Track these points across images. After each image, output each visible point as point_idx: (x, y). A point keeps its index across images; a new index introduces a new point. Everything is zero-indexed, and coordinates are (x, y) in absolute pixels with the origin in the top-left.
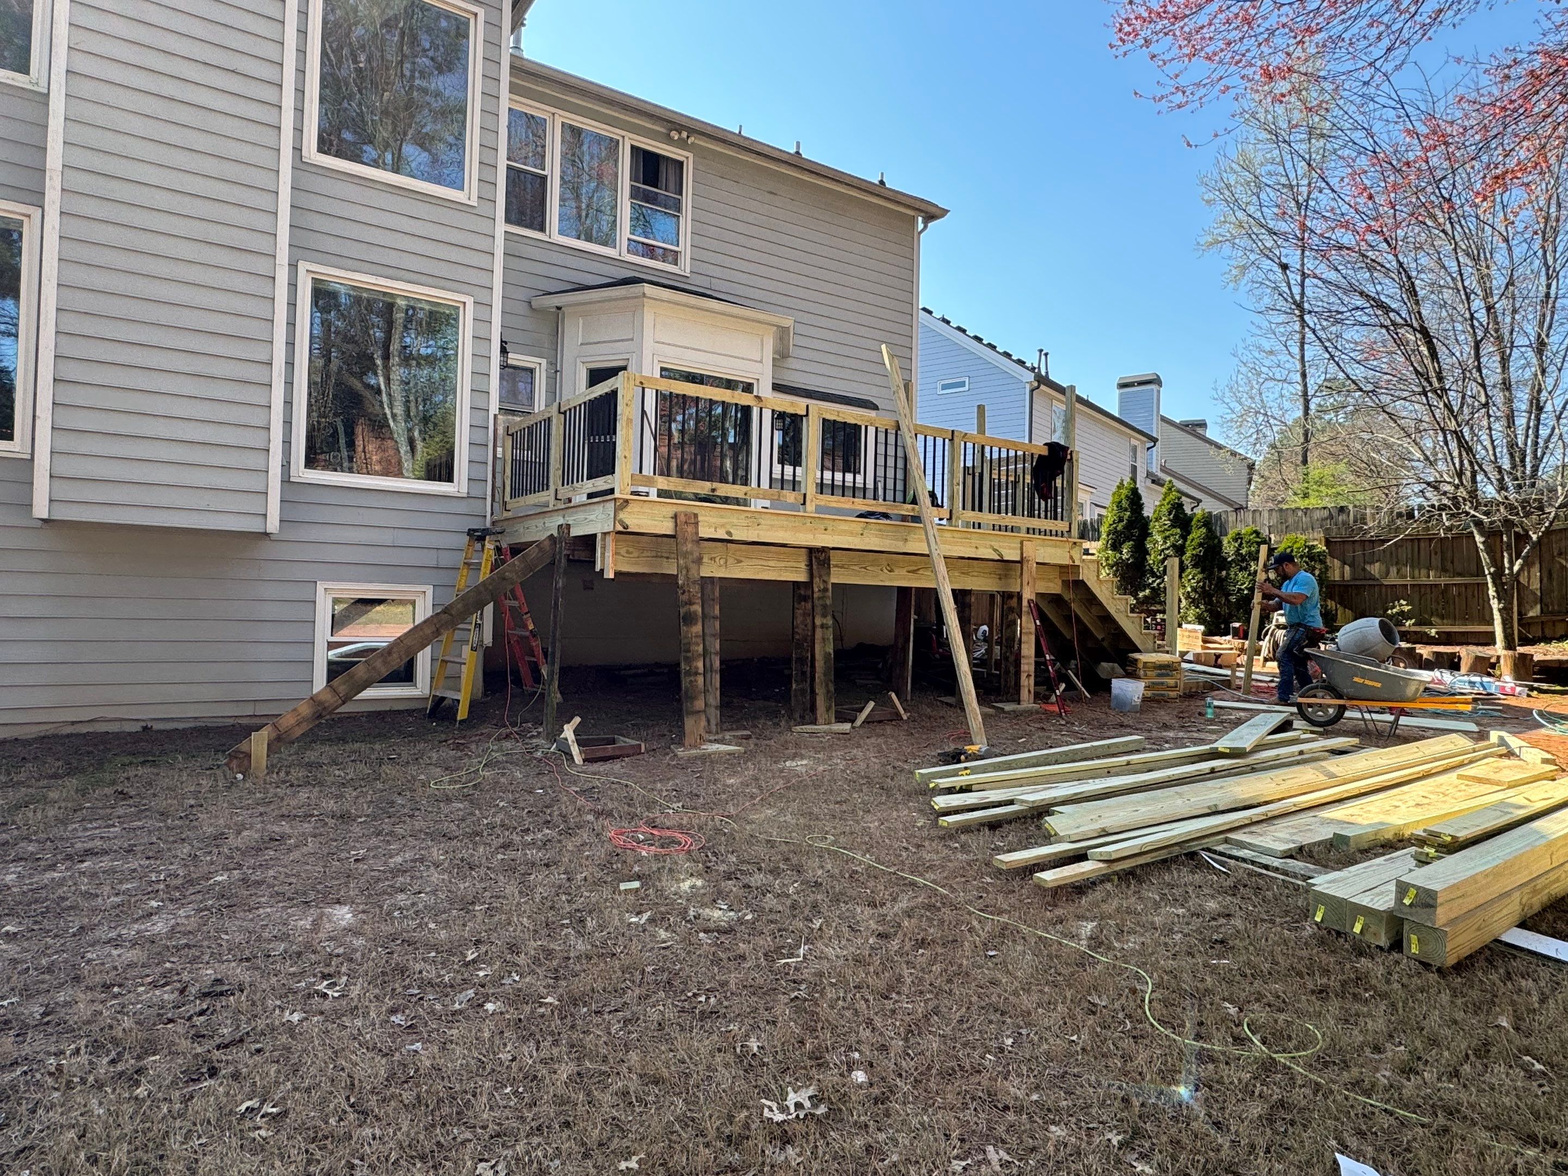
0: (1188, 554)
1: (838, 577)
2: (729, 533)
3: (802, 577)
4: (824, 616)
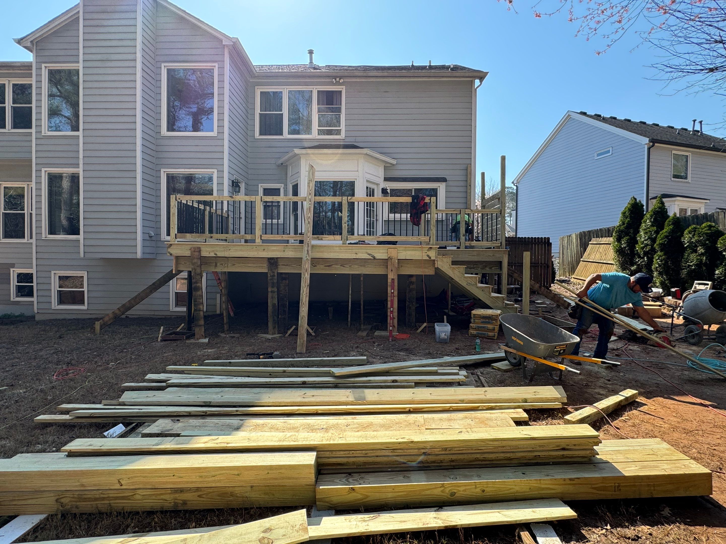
0: (657, 242)
1: (283, 270)
2: (216, 254)
3: (265, 270)
4: (273, 287)
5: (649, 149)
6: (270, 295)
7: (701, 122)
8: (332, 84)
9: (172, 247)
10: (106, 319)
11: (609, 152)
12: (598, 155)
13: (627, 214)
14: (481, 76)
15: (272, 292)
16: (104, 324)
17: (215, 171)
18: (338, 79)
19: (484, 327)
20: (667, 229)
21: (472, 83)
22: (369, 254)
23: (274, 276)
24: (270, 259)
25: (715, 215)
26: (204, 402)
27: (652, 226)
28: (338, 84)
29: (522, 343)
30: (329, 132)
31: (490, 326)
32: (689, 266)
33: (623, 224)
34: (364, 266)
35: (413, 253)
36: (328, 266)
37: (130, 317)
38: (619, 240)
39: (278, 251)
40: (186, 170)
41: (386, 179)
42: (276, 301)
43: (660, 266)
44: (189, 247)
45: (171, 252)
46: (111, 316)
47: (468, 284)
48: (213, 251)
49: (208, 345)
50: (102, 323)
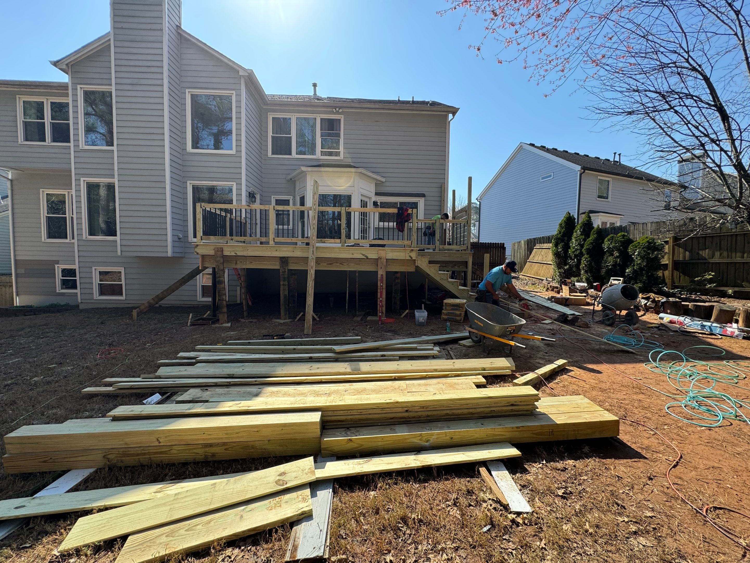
0: (585, 248)
1: (292, 267)
2: (236, 254)
3: (277, 267)
4: (284, 281)
5: (581, 174)
6: (282, 287)
7: (620, 155)
8: (332, 113)
9: (198, 247)
10: (142, 307)
11: (550, 176)
12: (543, 179)
13: (563, 225)
14: (454, 111)
15: (283, 285)
16: (141, 312)
17: (235, 184)
18: (337, 109)
19: (453, 313)
20: (592, 237)
21: (447, 117)
22: (363, 255)
23: (285, 272)
24: (281, 258)
25: (628, 227)
26: (228, 375)
27: (581, 235)
28: (338, 113)
29: (482, 325)
30: (330, 154)
31: (458, 312)
32: (607, 266)
33: (560, 233)
34: (359, 264)
35: (398, 254)
36: (330, 264)
37: (163, 306)
38: (556, 245)
39: (288, 251)
40: (209, 182)
41: (377, 194)
42: (287, 293)
43: (586, 266)
44: (213, 247)
45: (198, 252)
46: (147, 305)
47: (442, 279)
48: (234, 251)
49: (230, 329)
50: (139, 311)
